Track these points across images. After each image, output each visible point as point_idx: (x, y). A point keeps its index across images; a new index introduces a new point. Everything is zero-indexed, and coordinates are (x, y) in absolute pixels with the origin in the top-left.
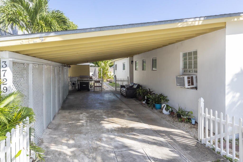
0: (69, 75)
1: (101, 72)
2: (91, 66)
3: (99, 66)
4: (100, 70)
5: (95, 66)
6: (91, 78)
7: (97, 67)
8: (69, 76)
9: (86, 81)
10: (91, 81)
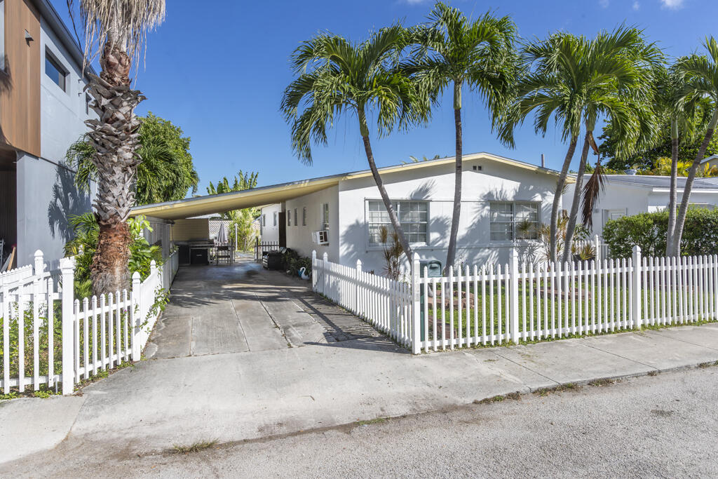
0: (171, 237)
1: (235, 231)
2: (213, 219)
3: (230, 219)
4: (232, 228)
5: (221, 219)
6: (211, 242)
7: (227, 220)
8: (171, 239)
9: (202, 247)
10: (211, 247)
